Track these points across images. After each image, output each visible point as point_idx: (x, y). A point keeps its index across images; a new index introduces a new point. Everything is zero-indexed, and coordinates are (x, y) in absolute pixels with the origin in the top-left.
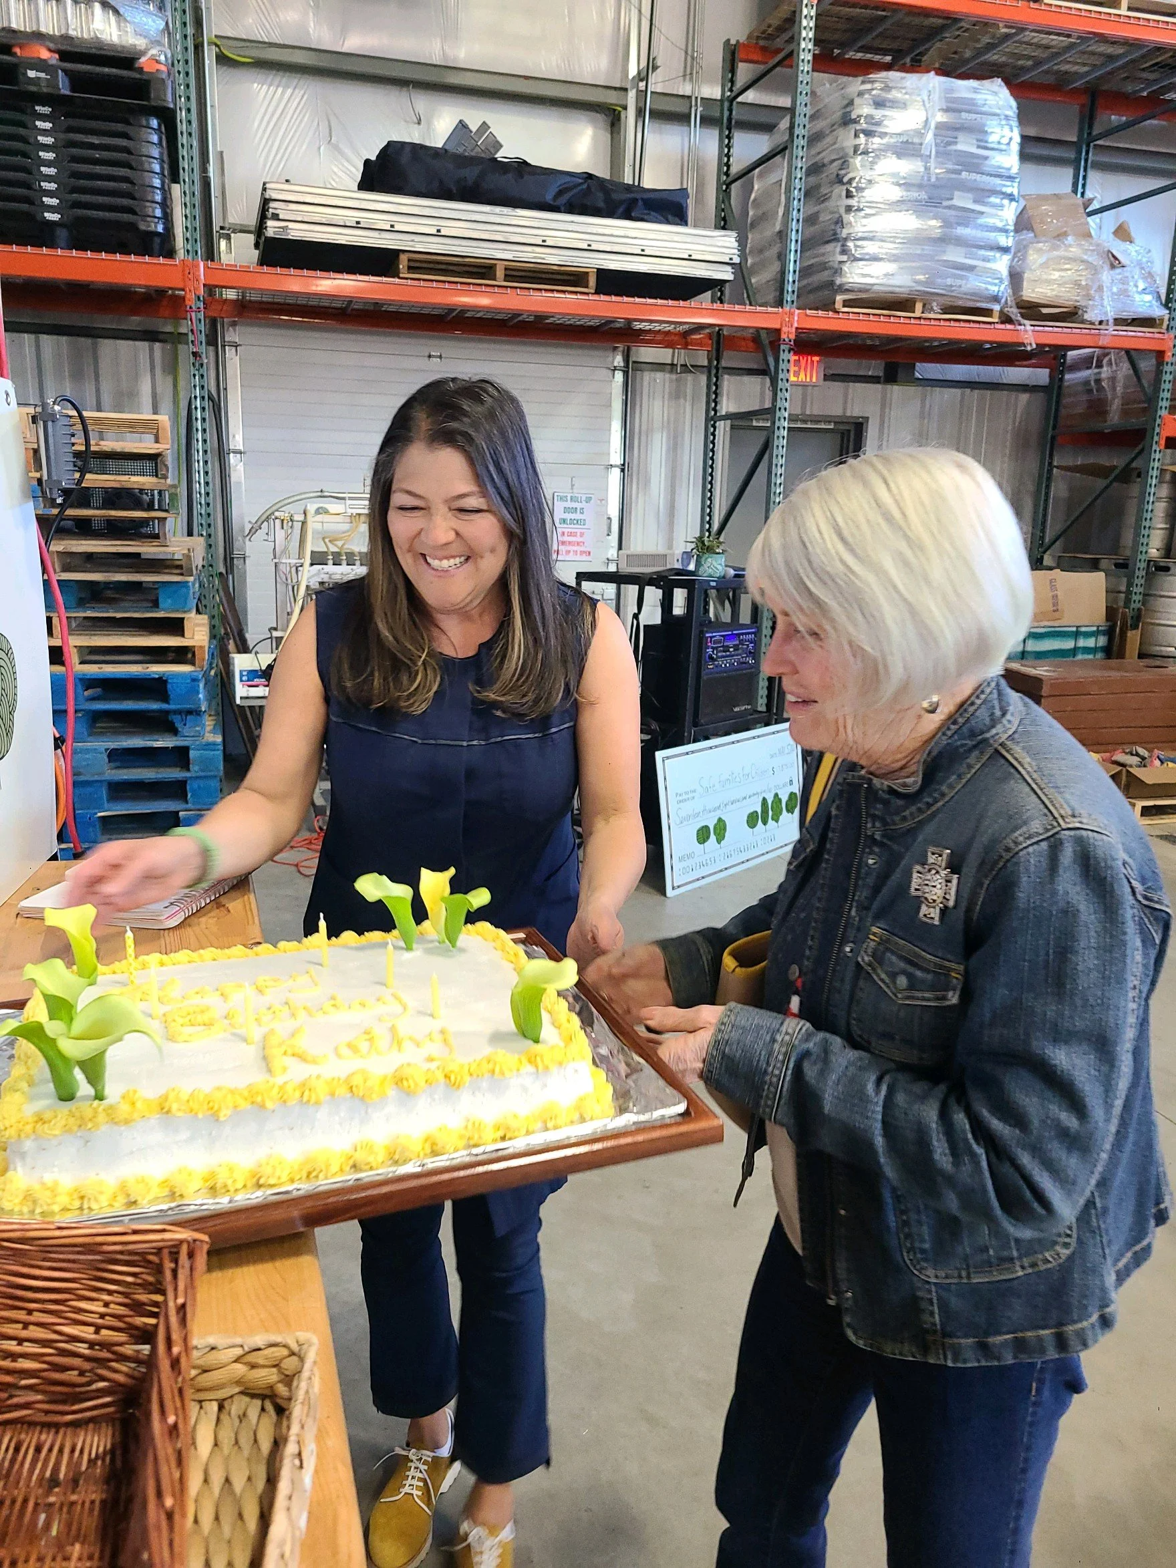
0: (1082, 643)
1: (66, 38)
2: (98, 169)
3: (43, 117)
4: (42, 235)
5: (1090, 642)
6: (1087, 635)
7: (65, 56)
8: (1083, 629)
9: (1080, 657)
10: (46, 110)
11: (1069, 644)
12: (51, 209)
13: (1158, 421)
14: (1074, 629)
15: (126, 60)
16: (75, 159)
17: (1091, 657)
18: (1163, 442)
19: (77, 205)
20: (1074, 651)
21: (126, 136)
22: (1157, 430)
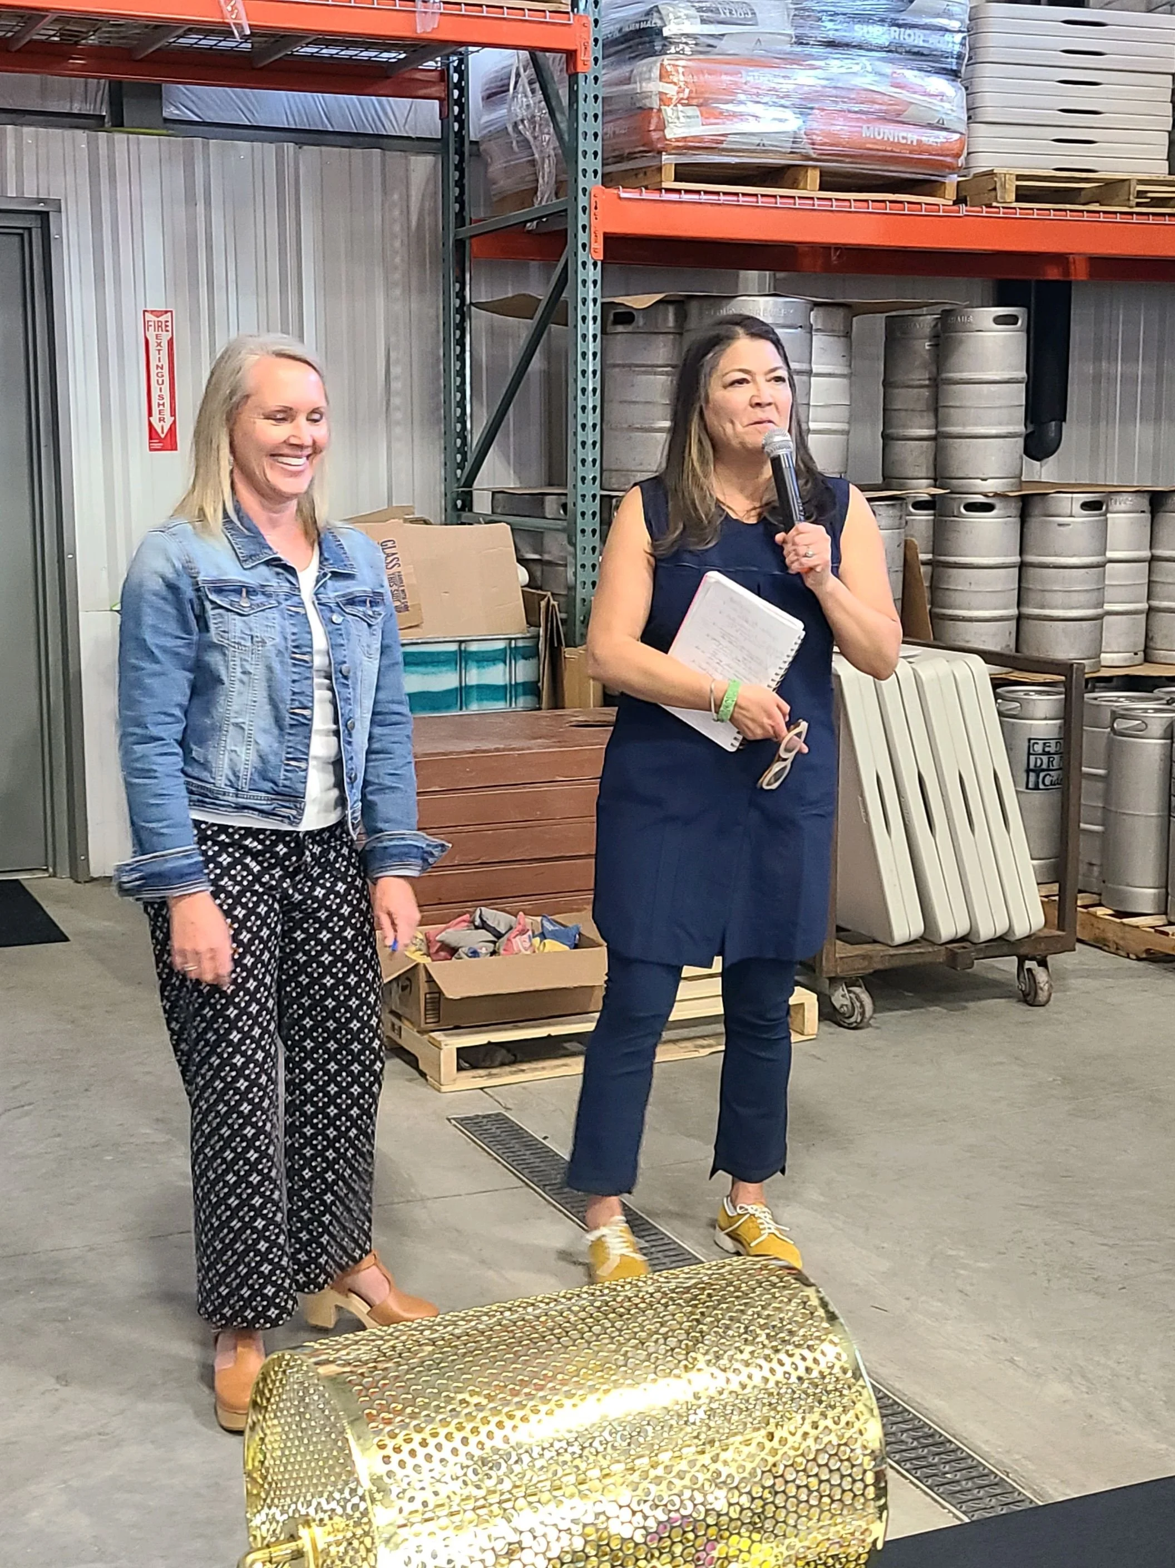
0: (475, 676)
5: (496, 675)
6: (485, 659)
8: (474, 647)
9: (474, 707)
11: (446, 680)
13: (582, 201)
14: (453, 647)
17: (500, 705)
18: (599, 245)
20: (462, 694)
22: (582, 219)
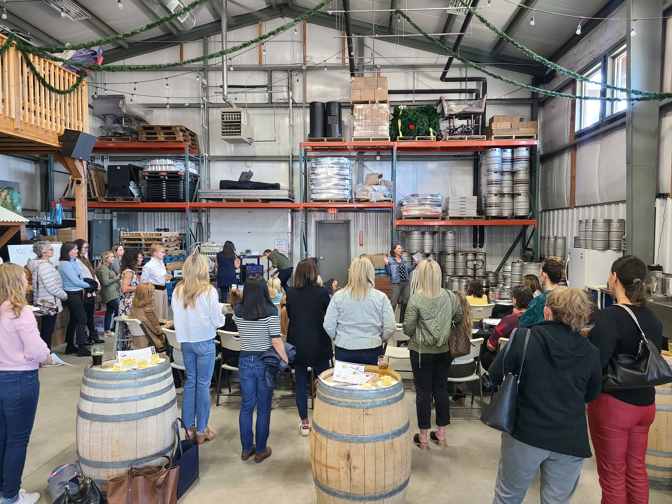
0: (381, 272)
1: (167, 171)
2: (172, 190)
3: (164, 183)
4: (164, 201)
7: (168, 174)
10: (165, 181)
12: (164, 197)
15: (176, 173)
16: (169, 188)
19: (168, 196)
21: (177, 184)
